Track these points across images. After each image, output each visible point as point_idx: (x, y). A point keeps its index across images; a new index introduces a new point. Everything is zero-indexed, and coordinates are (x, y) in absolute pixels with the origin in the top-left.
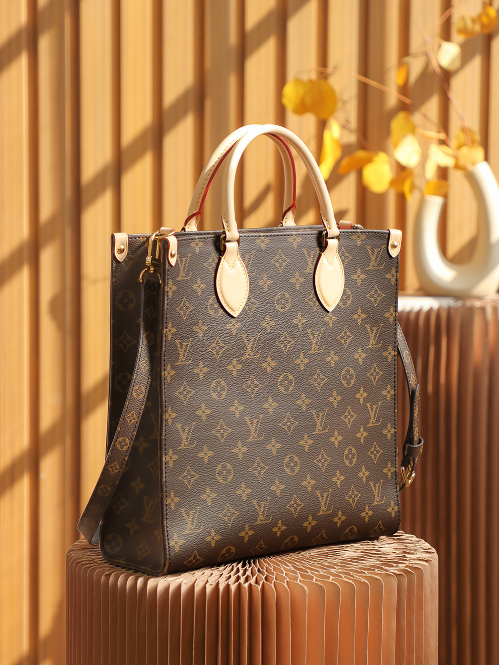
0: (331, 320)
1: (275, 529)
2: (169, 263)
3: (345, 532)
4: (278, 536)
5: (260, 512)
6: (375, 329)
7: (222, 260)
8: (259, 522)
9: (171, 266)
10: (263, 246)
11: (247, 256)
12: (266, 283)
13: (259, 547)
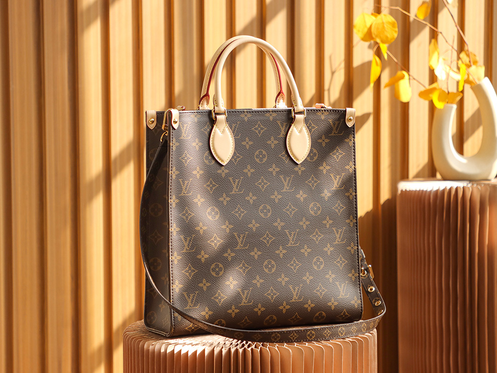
0: (299, 170)
1: (256, 310)
2: (173, 127)
3: (316, 315)
4: (259, 314)
5: (244, 297)
6: (338, 177)
7: (215, 127)
8: (242, 304)
9: (175, 129)
10: (246, 119)
11: (234, 125)
12: (248, 143)
13: (245, 321)
